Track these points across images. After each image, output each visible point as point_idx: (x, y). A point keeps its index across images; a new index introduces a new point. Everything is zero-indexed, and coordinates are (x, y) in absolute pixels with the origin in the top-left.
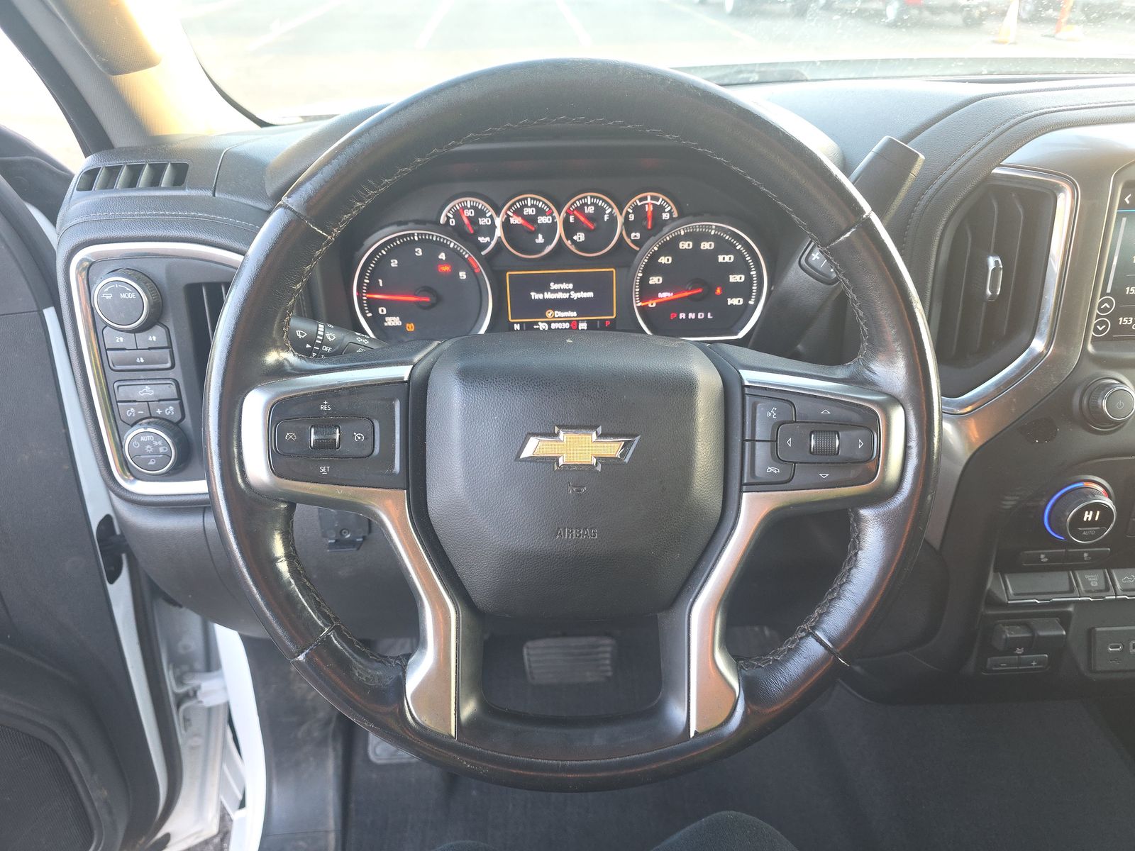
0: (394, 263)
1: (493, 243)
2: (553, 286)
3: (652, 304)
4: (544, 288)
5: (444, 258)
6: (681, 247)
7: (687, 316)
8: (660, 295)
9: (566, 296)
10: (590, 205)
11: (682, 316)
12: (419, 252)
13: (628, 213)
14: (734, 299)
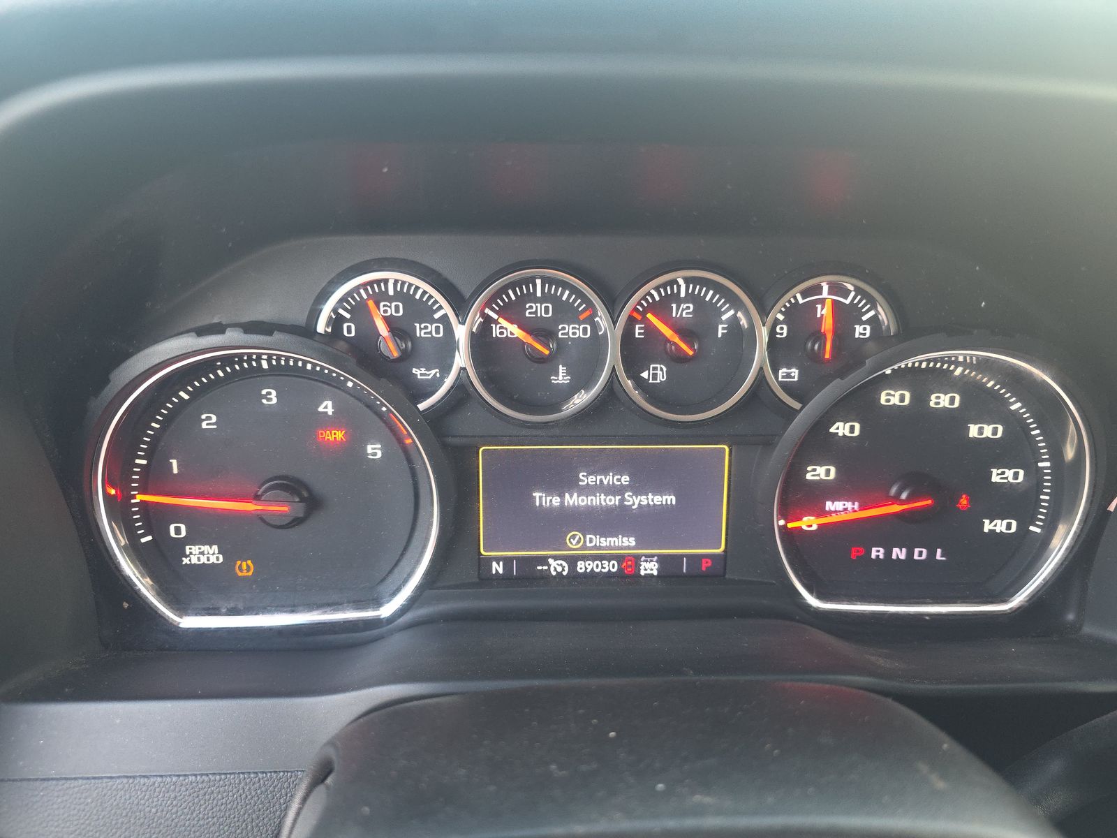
0: (209, 422)
1: (449, 382)
2: (586, 479)
3: (809, 523)
4: (565, 483)
5: (330, 411)
6: (883, 402)
7: (888, 553)
8: (829, 506)
9: (614, 501)
10: (686, 300)
11: (877, 553)
12: (271, 397)
13: (776, 322)
14: (998, 522)
